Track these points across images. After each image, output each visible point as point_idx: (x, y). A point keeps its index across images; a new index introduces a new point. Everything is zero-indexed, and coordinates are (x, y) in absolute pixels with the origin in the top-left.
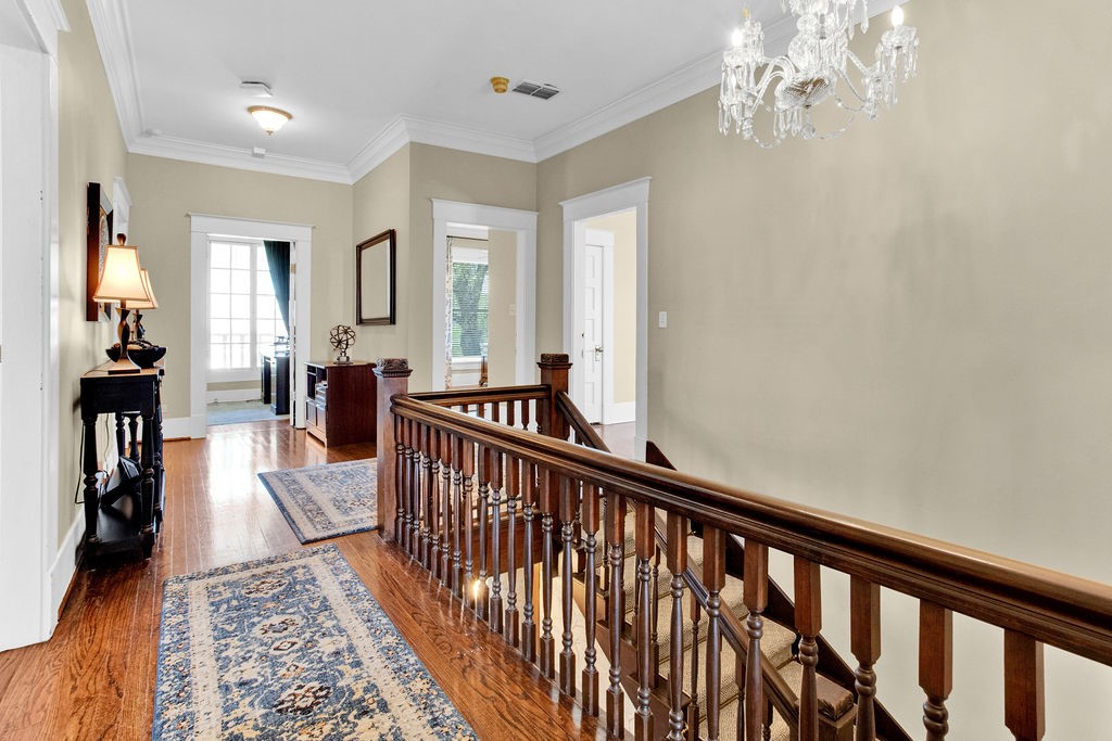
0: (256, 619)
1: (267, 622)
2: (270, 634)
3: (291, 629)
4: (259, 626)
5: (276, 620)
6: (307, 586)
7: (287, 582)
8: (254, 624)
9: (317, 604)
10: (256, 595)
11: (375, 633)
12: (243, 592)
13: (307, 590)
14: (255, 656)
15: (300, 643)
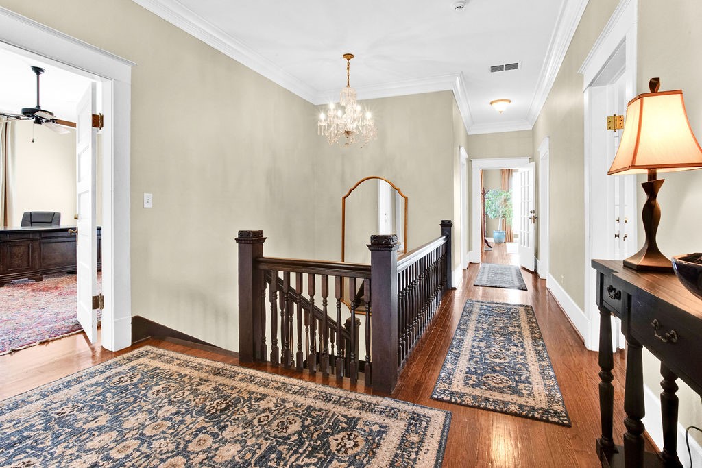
0: (507, 364)
1: (502, 361)
2: (502, 356)
3: (493, 354)
4: (506, 361)
5: (498, 361)
6: (474, 370)
7: (483, 378)
8: (509, 363)
9: (475, 360)
10: (503, 377)
11: (461, 342)
12: (511, 383)
13: (475, 368)
14: (510, 352)
15: (491, 349)
